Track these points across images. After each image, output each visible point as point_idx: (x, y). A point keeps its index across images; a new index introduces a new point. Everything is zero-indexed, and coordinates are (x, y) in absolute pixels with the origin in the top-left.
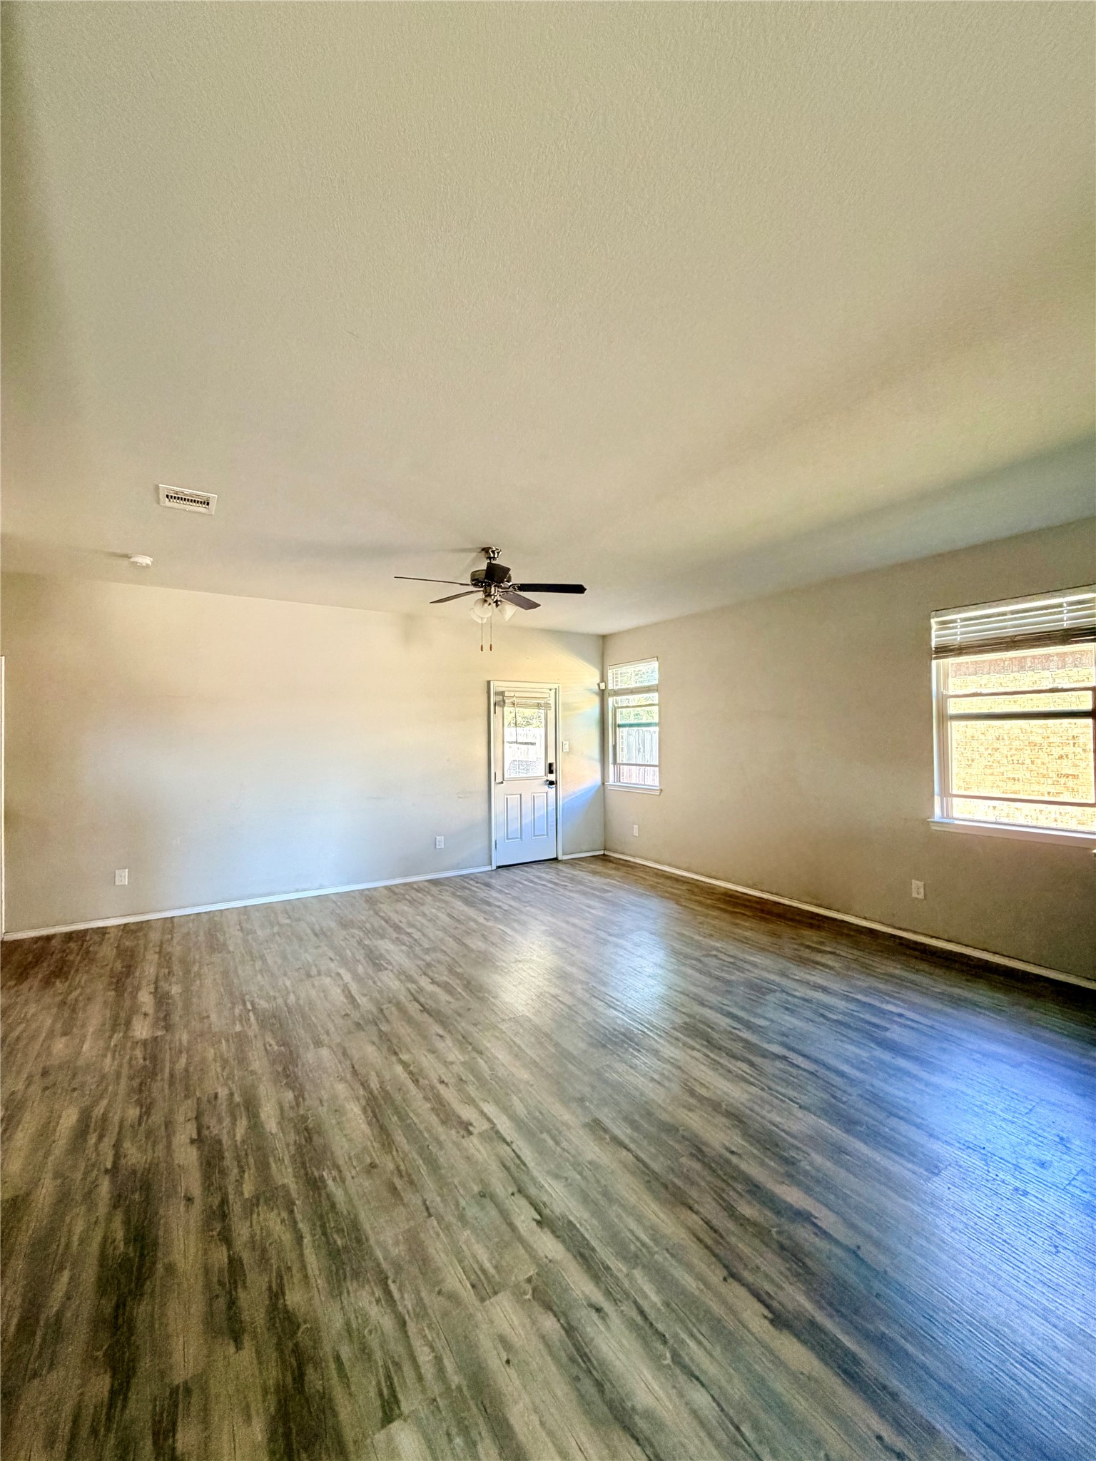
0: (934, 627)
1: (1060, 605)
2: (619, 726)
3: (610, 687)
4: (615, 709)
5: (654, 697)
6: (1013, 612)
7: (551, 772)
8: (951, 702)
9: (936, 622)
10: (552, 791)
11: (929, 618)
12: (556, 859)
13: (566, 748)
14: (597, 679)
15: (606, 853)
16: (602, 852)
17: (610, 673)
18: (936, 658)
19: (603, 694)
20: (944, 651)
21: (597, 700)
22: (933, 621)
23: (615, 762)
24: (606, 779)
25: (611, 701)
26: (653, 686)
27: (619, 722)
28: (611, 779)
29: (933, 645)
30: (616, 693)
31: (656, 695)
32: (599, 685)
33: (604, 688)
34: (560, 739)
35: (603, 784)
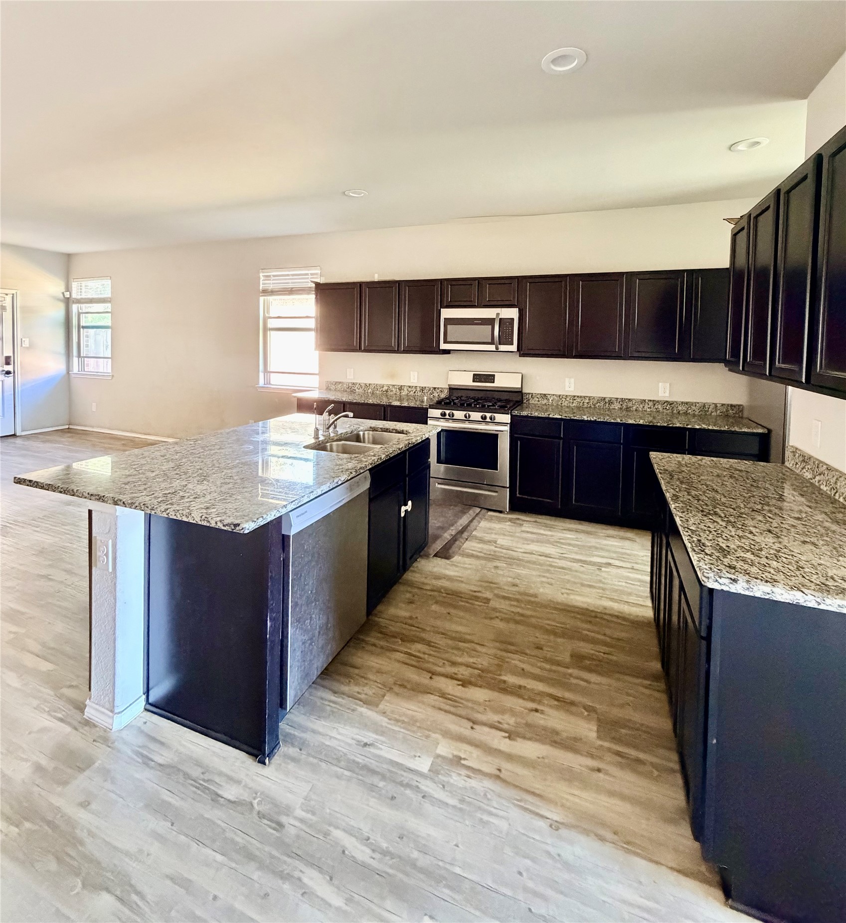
0: (262, 278)
1: (307, 274)
2: (84, 327)
3: (74, 296)
4: (79, 314)
5: (108, 307)
6: (293, 275)
7: (8, 363)
8: (269, 321)
9: (263, 276)
10: (9, 380)
11: (259, 273)
12: (14, 435)
13: (26, 344)
14: (62, 288)
15: (71, 427)
16: (67, 427)
17: (74, 285)
18: (262, 296)
19: (67, 302)
20: (265, 292)
21: (62, 306)
22: (261, 275)
23: (79, 356)
24: (71, 369)
25: (74, 308)
26: (107, 298)
27: (83, 324)
28: (75, 368)
29: (261, 288)
30: (79, 301)
31: (109, 305)
32: (63, 293)
33: (68, 296)
34: (19, 334)
35: (68, 373)
